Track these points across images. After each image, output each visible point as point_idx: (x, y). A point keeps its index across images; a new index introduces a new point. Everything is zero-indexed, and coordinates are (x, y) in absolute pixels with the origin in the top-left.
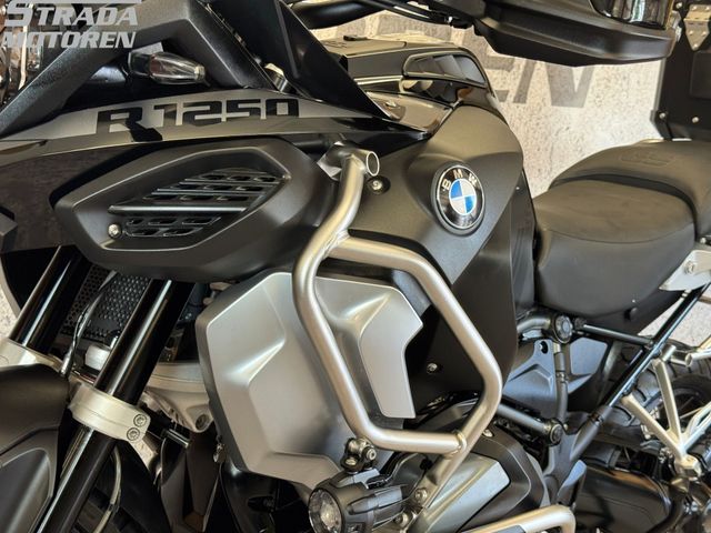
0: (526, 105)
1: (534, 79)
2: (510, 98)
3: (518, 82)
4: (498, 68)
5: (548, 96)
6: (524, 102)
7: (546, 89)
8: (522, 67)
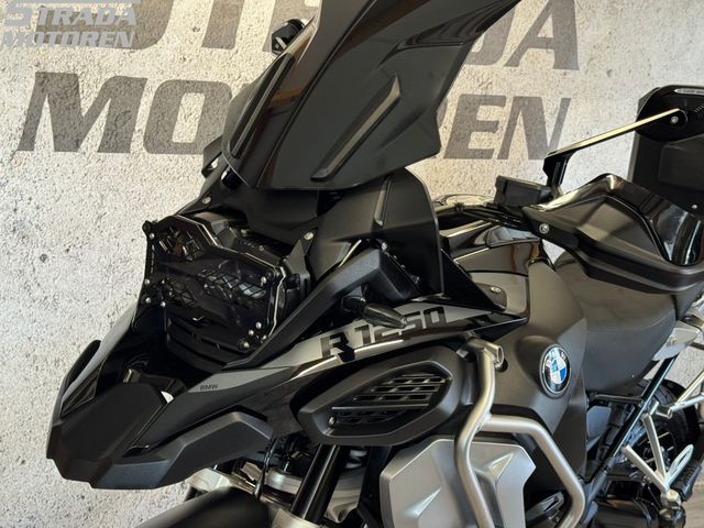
0: (508, 161)
1: (515, 138)
2: (495, 156)
3: (501, 141)
4: (485, 131)
5: (526, 152)
6: (507, 158)
7: (524, 146)
8: (505, 128)
